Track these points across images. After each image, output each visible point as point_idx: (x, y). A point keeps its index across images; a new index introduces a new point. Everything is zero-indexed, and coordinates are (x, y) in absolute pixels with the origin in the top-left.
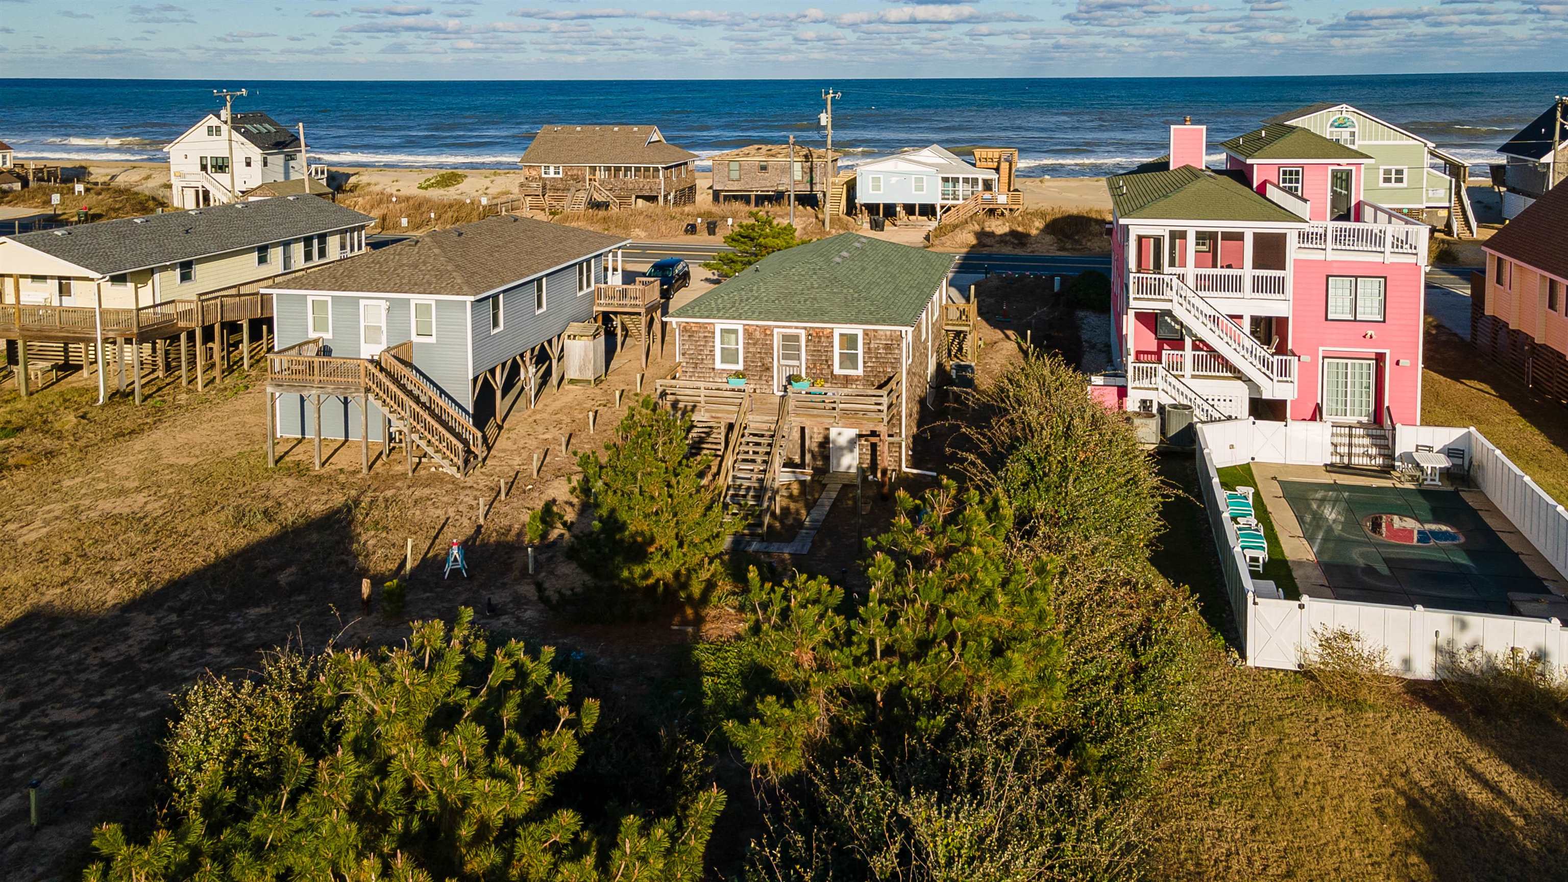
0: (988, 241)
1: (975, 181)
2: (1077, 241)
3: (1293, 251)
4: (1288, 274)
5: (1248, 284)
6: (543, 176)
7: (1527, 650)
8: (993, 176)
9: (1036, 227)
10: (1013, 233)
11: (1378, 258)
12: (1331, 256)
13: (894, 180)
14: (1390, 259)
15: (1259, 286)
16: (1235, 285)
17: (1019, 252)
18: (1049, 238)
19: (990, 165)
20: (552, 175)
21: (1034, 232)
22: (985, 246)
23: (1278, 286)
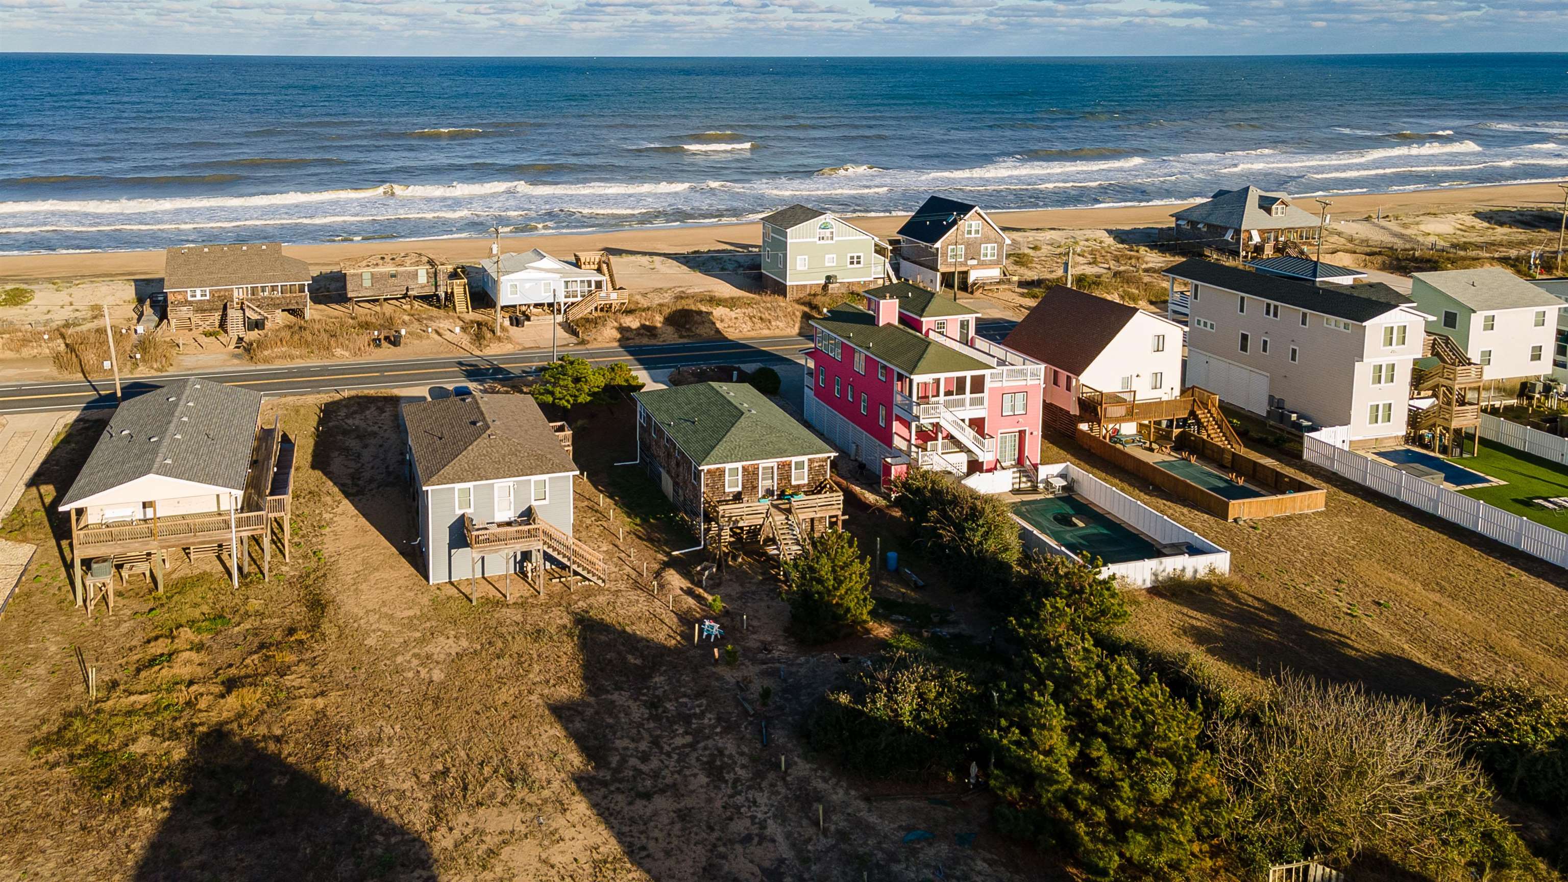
0: (628, 335)
1: (589, 282)
2: (689, 330)
3: (988, 384)
4: (986, 395)
5: (968, 402)
6: (190, 299)
7: (1179, 567)
8: (599, 278)
9: (658, 320)
10: (643, 326)
11: (1024, 383)
12: (1005, 384)
13: (528, 285)
14: (1030, 383)
15: (973, 402)
16: (962, 403)
17: (654, 342)
18: (670, 329)
19: (592, 267)
20: (198, 297)
21: (659, 325)
22: (628, 339)
23: (981, 402)
